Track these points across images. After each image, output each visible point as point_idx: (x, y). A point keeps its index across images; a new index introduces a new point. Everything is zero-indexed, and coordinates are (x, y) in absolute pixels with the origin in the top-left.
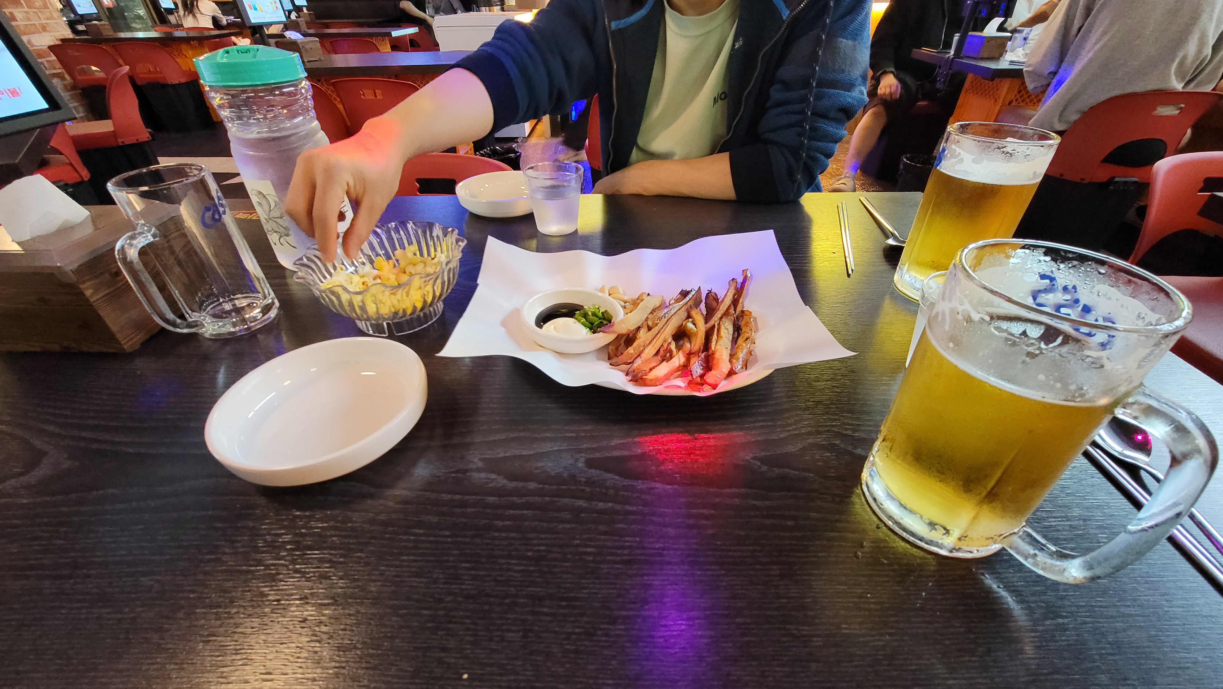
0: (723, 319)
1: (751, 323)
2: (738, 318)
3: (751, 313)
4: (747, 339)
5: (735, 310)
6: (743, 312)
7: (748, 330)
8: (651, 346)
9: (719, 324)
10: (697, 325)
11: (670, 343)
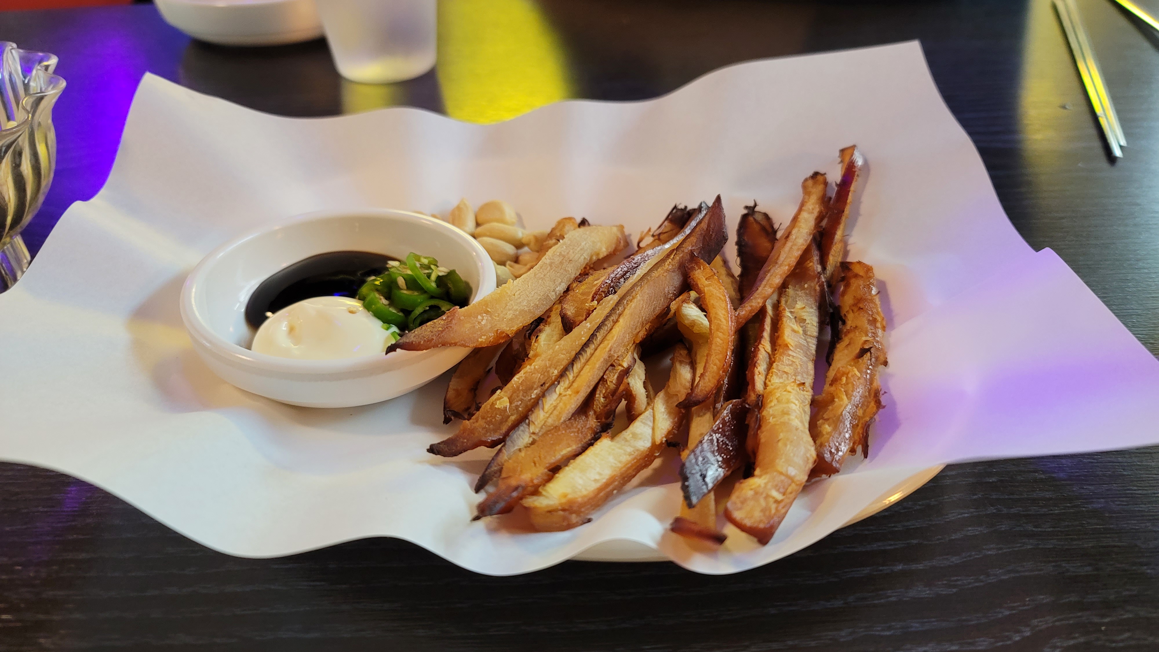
0: (790, 291)
1: (872, 301)
2: (832, 286)
3: (869, 269)
4: (863, 352)
5: (823, 262)
6: (845, 266)
7: (863, 321)
8: (564, 384)
9: (776, 306)
10: (712, 312)
11: (626, 372)
